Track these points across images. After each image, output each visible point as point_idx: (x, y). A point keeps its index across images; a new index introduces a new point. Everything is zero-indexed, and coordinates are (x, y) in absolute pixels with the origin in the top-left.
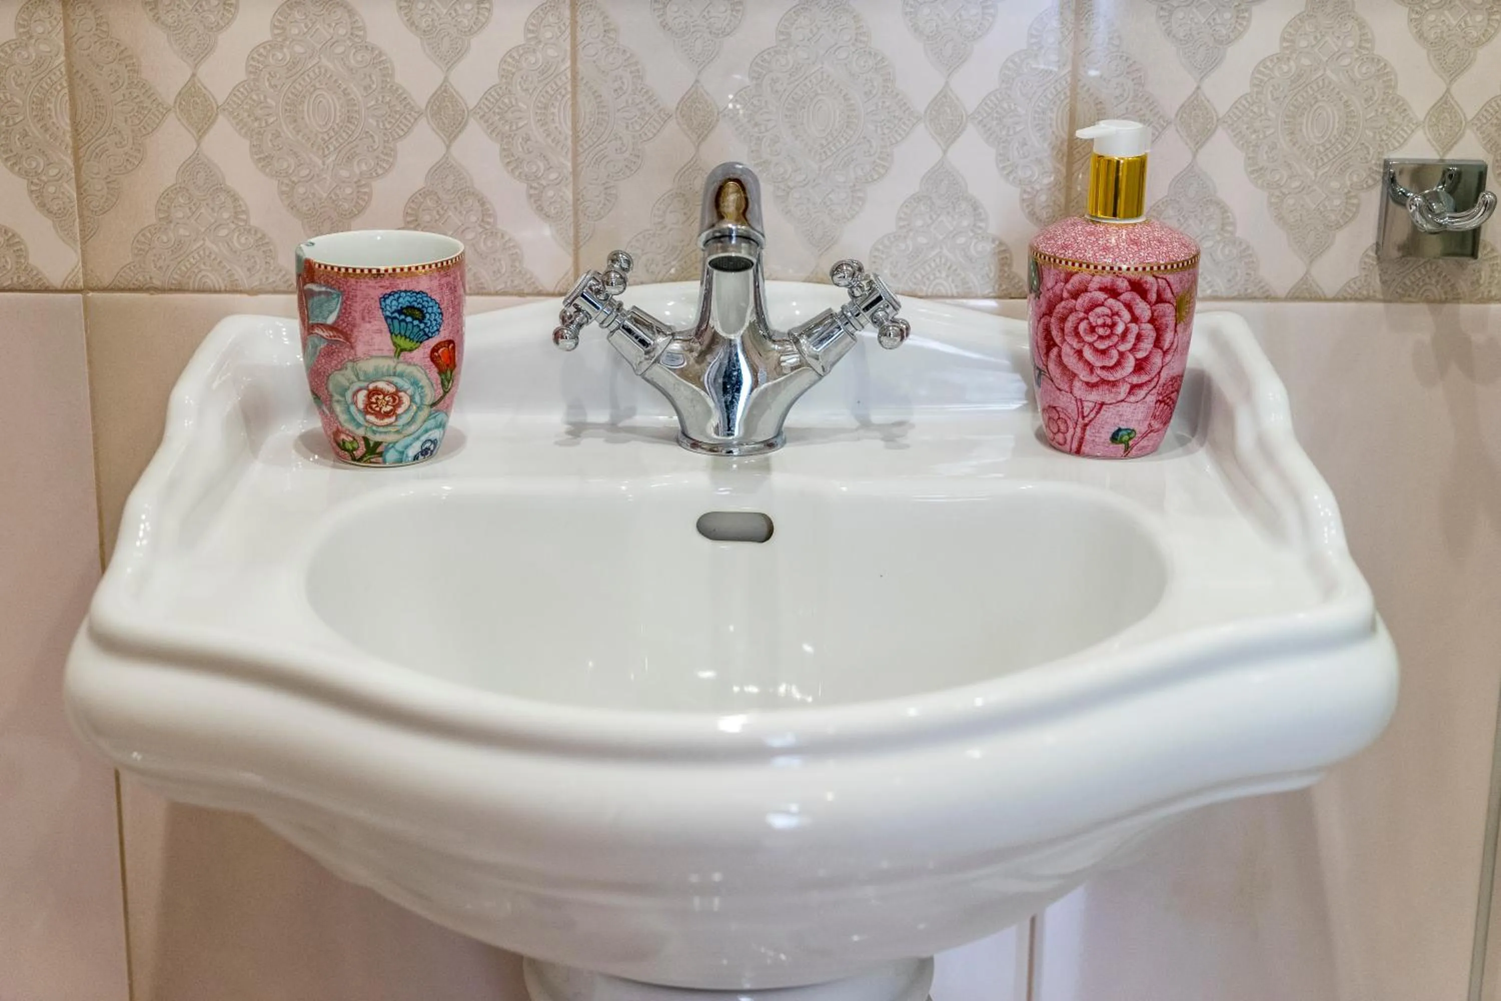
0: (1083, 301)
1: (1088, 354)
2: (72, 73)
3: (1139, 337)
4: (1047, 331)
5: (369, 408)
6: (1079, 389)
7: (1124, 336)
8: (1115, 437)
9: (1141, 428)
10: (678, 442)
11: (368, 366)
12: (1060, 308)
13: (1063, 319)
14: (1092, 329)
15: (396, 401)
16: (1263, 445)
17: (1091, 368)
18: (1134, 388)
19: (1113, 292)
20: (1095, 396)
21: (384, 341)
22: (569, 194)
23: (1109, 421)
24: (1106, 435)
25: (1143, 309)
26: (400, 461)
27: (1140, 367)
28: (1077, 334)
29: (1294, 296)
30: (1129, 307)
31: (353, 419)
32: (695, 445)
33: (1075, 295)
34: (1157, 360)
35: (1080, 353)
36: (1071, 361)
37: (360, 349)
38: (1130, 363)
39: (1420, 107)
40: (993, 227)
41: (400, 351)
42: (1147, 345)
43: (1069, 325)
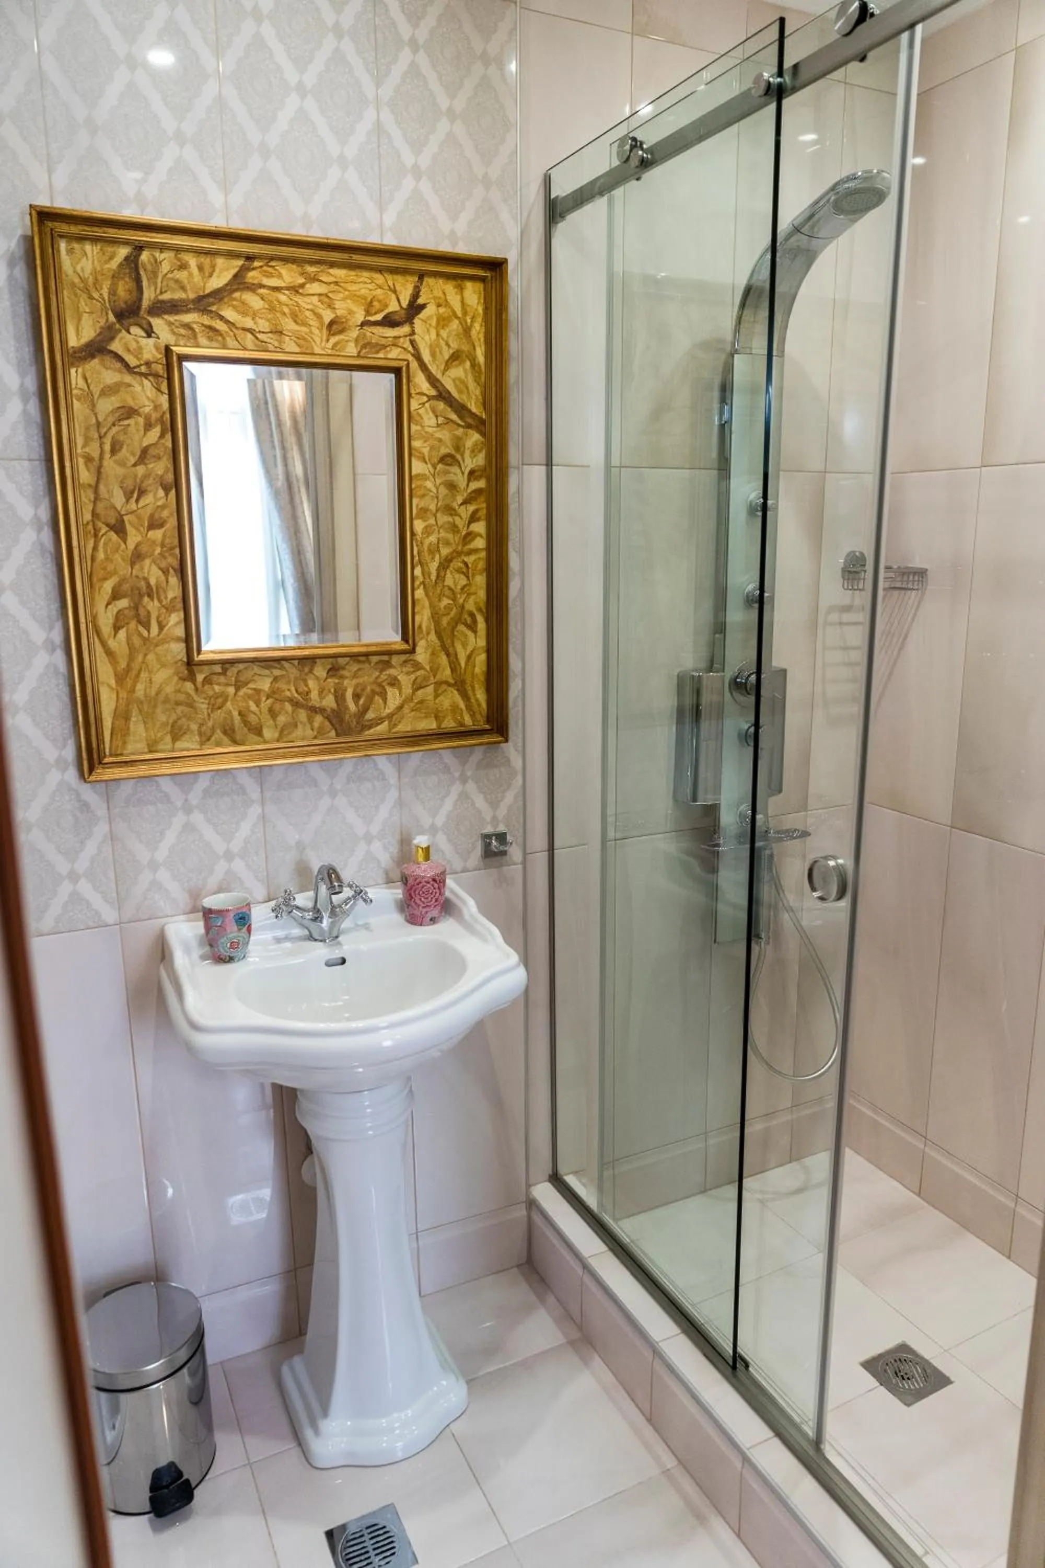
0: (421, 885)
1: (423, 899)
2: (114, 861)
3: (436, 893)
4: (410, 895)
5: (231, 947)
6: (421, 908)
7: (432, 894)
8: (431, 920)
9: (436, 916)
10: (309, 939)
11: (231, 936)
12: (414, 888)
13: (415, 891)
14: (424, 893)
15: (238, 943)
16: (471, 915)
17: (424, 903)
18: (435, 906)
19: (428, 883)
20: (425, 910)
21: (235, 928)
22: (265, 874)
23: (430, 915)
24: (429, 919)
25: (436, 885)
26: (239, 960)
27: (436, 901)
28: (419, 894)
29: (463, 871)
30: (433, 886)
31: (225, 951)
32: (316, 940)
33: (418, 884)
34: (440, 898)
35: (420, 899)
36: (418, 902)
37: (229, 931)
38: (434, 900)
39: (488, 819)
40: (383, 866)
41: (240, 930)
42: (438, 894)
43: (417, 892)
